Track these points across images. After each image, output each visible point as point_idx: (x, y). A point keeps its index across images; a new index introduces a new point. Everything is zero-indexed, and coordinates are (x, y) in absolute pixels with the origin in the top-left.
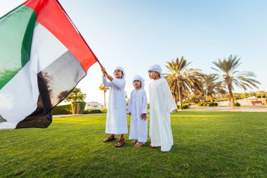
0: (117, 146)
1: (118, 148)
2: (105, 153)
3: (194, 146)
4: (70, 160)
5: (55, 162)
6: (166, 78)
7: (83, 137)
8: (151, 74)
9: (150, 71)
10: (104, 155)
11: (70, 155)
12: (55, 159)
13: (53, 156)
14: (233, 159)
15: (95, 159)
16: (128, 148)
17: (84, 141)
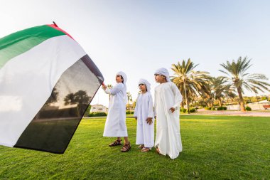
0: (123, 151)
2: (112, 158)
3: (203, 153)
4: (76, 165)
5: (61, 166)
6: (172, 80)
7: (88, 141)
8: (157, 77)
9: (156, 75)
10: (110, 160)
11: (76, 159)
12: (61, 163)
13: (59, 160)
14: (247, 168)
15: (101, 164)
16: (134, 153)
17: (90, 145)
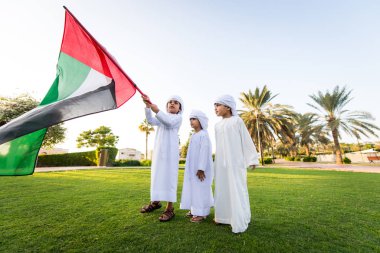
0: (161, 221)
1: (163, 224)
2: (143, 231)
3: (284, 225)
4: (86, 241)
5: (61, 243)
7: (110, 203)
8: (219, 108)
9: (217, 105)
10: (140, 235)
11: (87, 232)
12: (62, 238)
13: (59, 233)
15: (126, 241)
16: (180, 224)
17: (111, 210)
